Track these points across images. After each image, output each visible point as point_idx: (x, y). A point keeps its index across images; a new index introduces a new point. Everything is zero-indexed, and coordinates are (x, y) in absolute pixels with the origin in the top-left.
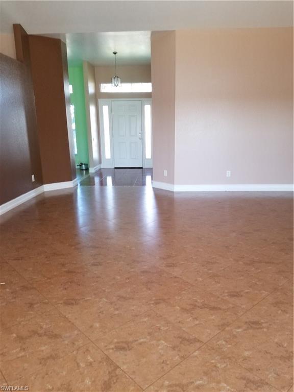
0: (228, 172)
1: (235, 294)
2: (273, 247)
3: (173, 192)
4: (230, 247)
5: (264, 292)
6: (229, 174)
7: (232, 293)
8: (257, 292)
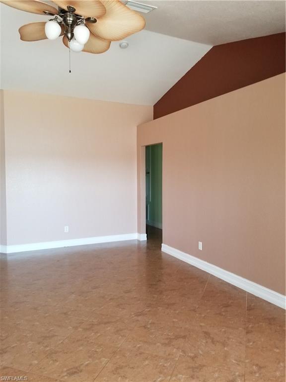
0: (65, 227)
1: (74, 370)
2: (111, 303)
3: (5, 254)
4: (69, 313)
5: (104, 359)
6: (66, 229)
7: (71, 371)
8: (97, 361)
